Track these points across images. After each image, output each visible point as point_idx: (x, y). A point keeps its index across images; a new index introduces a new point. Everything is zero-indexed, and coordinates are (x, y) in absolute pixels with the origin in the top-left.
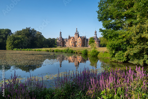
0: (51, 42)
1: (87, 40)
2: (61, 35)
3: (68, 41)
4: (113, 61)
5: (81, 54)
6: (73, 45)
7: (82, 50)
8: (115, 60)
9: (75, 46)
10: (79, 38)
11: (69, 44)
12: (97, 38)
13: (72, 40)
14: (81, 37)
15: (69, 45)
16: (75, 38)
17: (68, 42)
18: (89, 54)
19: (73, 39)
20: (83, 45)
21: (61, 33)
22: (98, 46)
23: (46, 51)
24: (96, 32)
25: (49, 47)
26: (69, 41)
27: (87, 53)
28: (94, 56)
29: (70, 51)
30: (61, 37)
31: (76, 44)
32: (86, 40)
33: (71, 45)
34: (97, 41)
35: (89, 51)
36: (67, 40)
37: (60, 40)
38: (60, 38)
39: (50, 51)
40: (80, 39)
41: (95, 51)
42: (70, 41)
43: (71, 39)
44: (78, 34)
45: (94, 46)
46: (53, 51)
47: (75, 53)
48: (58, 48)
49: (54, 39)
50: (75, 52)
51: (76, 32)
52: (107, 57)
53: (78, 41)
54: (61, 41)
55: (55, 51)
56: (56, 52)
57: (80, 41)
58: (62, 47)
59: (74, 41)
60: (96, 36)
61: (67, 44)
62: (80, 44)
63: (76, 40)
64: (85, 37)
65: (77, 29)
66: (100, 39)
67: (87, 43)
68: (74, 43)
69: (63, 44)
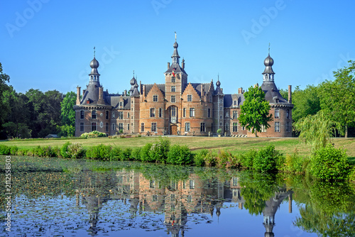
0: (41, 110)
1: (227, 100)
2: (97, 75)
3: (132, 106)
6: (161, 124)
9: (169, 129)
10: (189, 90)
11: (137, 122)
12: (276, 91)
13: (155, 99)
14: (195, 86)
15: (137, 127)
16: (166, 90)
17: (132, 112)
19: (159, 95)
21: (96, 66)
22: (283, 133)
23: (43, 155)
24: (271, 64)
26: (137, 108)
27: (274, 165)
30: (98, 86)
31: (173, 121)
32: (220, 102)
33: (148, 124)
34: (277, 107)
35: (287, 157)
36: (126, 102)
37: (90, 101)
38: (90, 90)
40: (194, 97)
42: (142, 105)
43: (150, 98)
44: (182, 70)
46: (81, 155)
50: (207, 159)
51: (172, 61)
53: (185, 105)
54: (100, 104)
57: (191, 104)
58: (104, 133)
59: (165, 105)
60: (270, 83)
61: (129, 121)
62: (191, 121)
63: (173, 100)
64: (218, 85)
65: (176, 47)
66: (291, 99)
67: (224, 118)
68: (160, 116)
69: (107, 118)
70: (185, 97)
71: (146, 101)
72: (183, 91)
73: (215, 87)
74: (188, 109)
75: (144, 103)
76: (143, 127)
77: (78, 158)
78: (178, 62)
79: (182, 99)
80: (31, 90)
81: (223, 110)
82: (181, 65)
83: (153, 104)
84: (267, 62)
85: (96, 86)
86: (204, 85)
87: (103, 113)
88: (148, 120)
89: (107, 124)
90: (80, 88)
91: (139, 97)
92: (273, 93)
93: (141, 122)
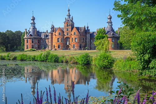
1: (92, 35)
2: (34, 24)
3: (50, 37)
4: (146, 77)
5: (76, 63)
6: (62, 45)
7: (79, 56)
8: (150, 77)
9: (66, 47)
10: (75, 30)
11: (52, 44)
12: (113, 30)
13: (59, 34)
14: (77, 28)
15: (52, 47)
16: (64, 30)
17: (50, 40)
18: (93, 63)
19: (61, 32)
20: (83, 44)
21: (33, 19)
24: (110, 18)
25: (7, 51)
26: (52, 38)
27: (88, 61)
28: (104, 68)
29: (52, 58)
30: (34, 28)
31: (68, 44)
33: (56, 45)
34: (113, 37)
35: (93, 58)
36: (47, 35)
37: (31, 35)
38: (31, 30)
39: (6, 58)
40: (77, 33)
41: (106, 58)
42: (54, 36)
43: (57, 34)
44: (72, 21)
45: (105, 46)
46: (15, 59)
47: (62, 62)
48: (27, 52)
49: (19, 32)
50: (64, 59)
51: (67, 17)
52: (132, 69)
53: (73, 37)
54: (35, 37)
55: (19, 58)
56: (22, 60)
57: (75, 36)
58: (35, 49)
59: (64, 37)
60: (110, 27)
61: (49, 44)
62: (75, 44)
63: (67, 34)
64: (88, 28)
65: (69, 11)
66: (119, 33)
67: (90, 42)
68: (62, 41)
69: (39, 42)
70: (73, 33)
71: (55, 35)
72: (72, 31)
73: (86, 29)
74: (74, 39)
75: (55, 36)
76: (54, 46)
77: (13, 60)
78: (70, 18)
79: (71, 34)
80: (7, 31)
81: (89, 39)
82: (71, 19)
83: (59, 36)
84: (109, 17)
85: (33, 29)
86: (81, 28)
87: (37, 40)
88: (57, 43)
89: (39, 45)
90: (26, 29)
91: (53, 33)
92: (111, 31)
93: (53, 44)
